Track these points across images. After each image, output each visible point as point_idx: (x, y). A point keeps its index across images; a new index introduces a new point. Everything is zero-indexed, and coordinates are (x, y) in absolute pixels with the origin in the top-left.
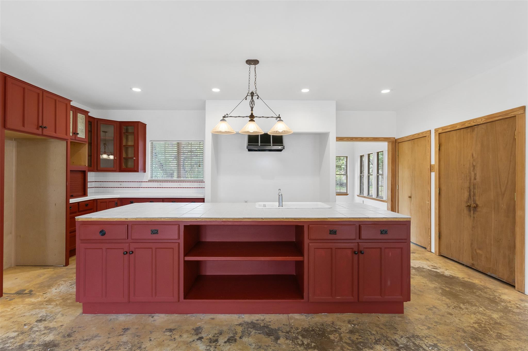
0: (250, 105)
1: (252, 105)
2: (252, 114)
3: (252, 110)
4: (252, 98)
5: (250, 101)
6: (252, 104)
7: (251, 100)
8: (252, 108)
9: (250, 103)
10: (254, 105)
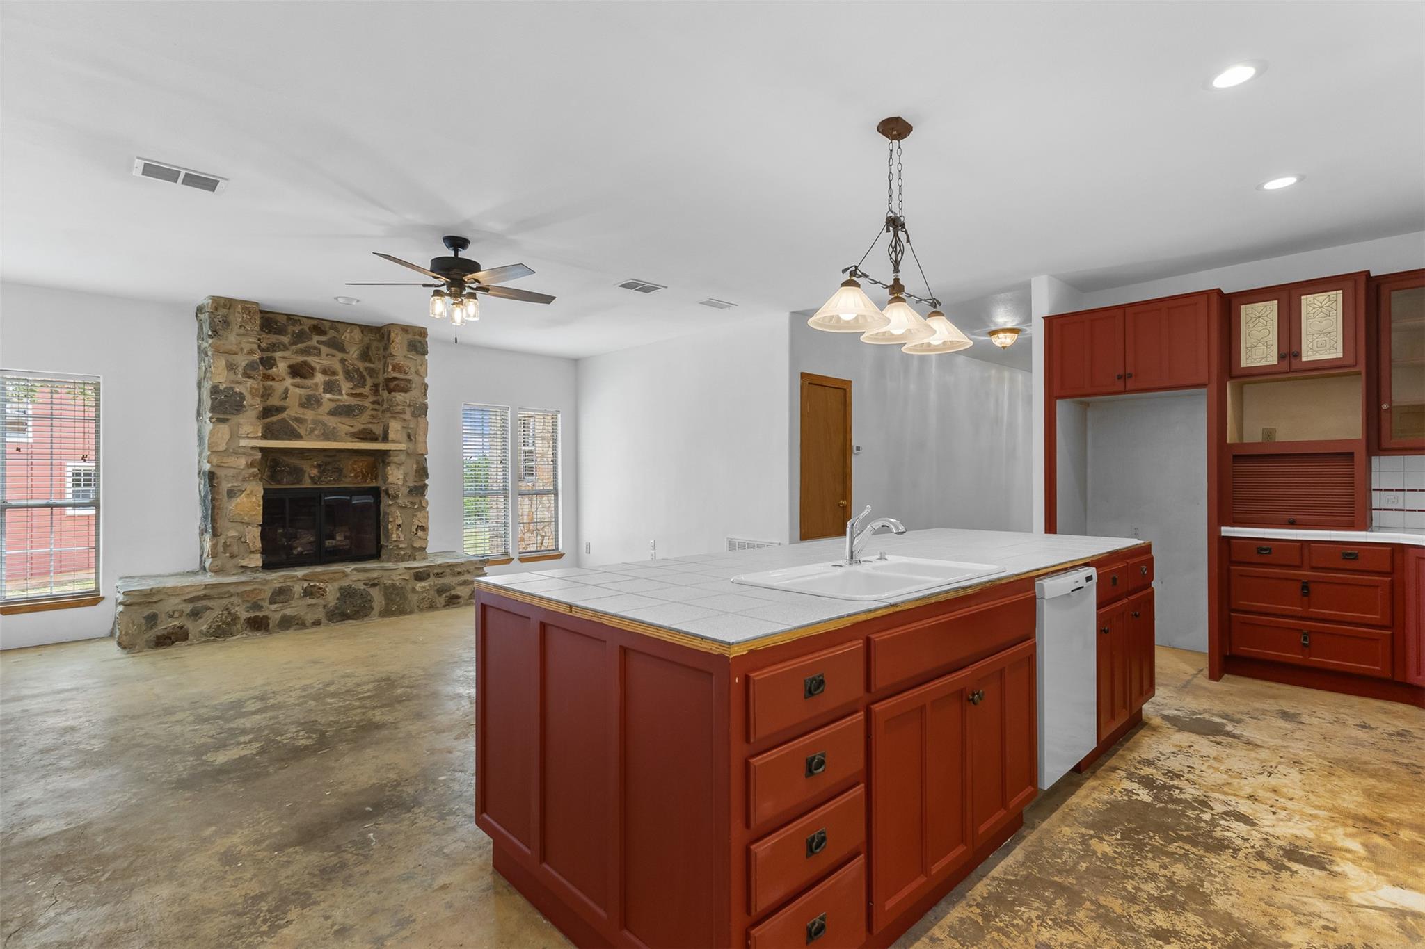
0: (890, 255)
1: (897, 255)
2: (896, 280)
3: (896, 270)
4: (894, 236)
5: (891, 244)
6: (896, 252)
7: (894, 241)
8: (896, 264)
9: (891, 249)
10: (902, 254)
